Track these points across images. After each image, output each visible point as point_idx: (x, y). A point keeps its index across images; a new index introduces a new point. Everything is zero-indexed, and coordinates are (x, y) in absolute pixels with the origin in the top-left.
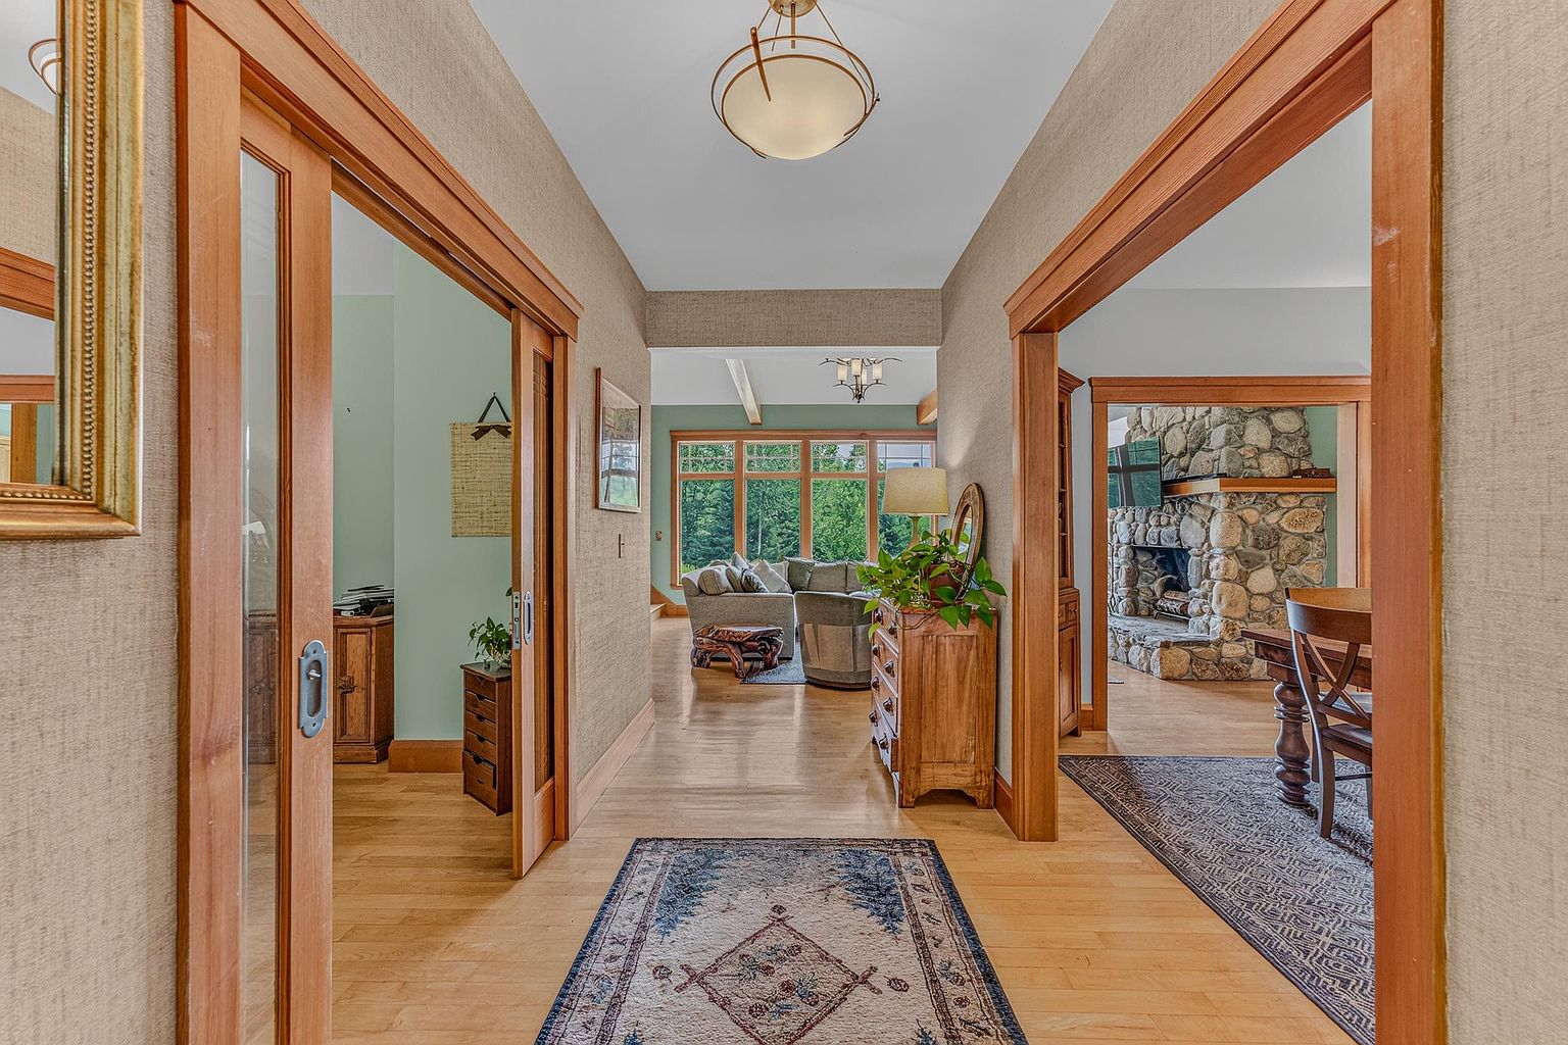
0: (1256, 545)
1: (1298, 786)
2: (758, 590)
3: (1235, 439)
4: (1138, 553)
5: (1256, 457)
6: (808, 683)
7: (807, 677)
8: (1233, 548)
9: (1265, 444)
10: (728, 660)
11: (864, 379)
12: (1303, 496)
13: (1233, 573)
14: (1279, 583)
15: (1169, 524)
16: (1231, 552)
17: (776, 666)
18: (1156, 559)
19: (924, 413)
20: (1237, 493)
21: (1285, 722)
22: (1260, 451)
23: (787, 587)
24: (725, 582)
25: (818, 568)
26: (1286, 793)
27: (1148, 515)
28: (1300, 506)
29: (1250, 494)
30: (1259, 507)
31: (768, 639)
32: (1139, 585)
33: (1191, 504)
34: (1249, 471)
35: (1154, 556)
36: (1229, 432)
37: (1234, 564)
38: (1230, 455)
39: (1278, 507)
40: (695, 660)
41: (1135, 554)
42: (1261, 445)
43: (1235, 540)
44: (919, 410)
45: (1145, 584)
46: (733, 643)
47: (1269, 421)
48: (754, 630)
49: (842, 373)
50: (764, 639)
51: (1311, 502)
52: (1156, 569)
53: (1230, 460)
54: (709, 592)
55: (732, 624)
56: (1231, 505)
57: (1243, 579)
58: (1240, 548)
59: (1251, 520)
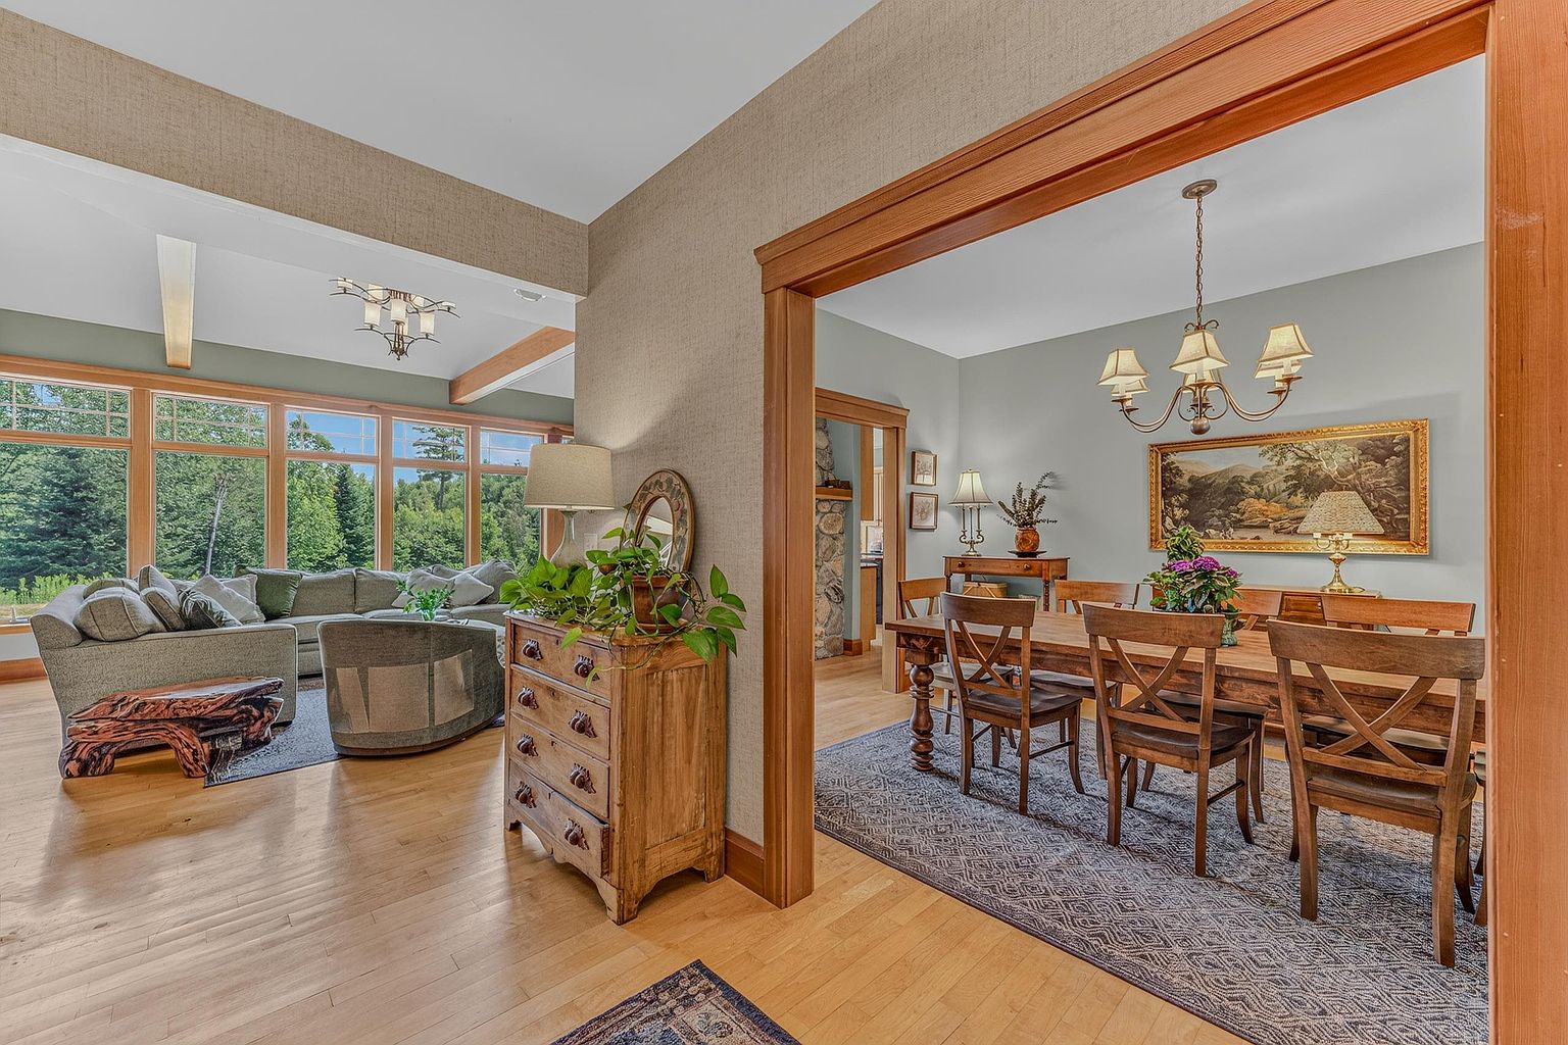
1: (925, 754)
2: (221, 623)
6: (341, 756)
7: (337, 746)
10: (166, 746)
11: (405, 330)
12: (832, 503)
17: (267, 741)
19: (461, 390)
21: (918, 700)
23: (257, 614)
24: (148, 617)
25: (307, 582)
26: (918, 762)
28: (831, 512)
31: (258, 701)
40: (73, 766)
44: (453, 386)
46: (176, 719)
48: (229, 690)
49: (372, 314)
50: (245, 702)
51: (837, 509)
54: (108, 634)
55: (172, 685)
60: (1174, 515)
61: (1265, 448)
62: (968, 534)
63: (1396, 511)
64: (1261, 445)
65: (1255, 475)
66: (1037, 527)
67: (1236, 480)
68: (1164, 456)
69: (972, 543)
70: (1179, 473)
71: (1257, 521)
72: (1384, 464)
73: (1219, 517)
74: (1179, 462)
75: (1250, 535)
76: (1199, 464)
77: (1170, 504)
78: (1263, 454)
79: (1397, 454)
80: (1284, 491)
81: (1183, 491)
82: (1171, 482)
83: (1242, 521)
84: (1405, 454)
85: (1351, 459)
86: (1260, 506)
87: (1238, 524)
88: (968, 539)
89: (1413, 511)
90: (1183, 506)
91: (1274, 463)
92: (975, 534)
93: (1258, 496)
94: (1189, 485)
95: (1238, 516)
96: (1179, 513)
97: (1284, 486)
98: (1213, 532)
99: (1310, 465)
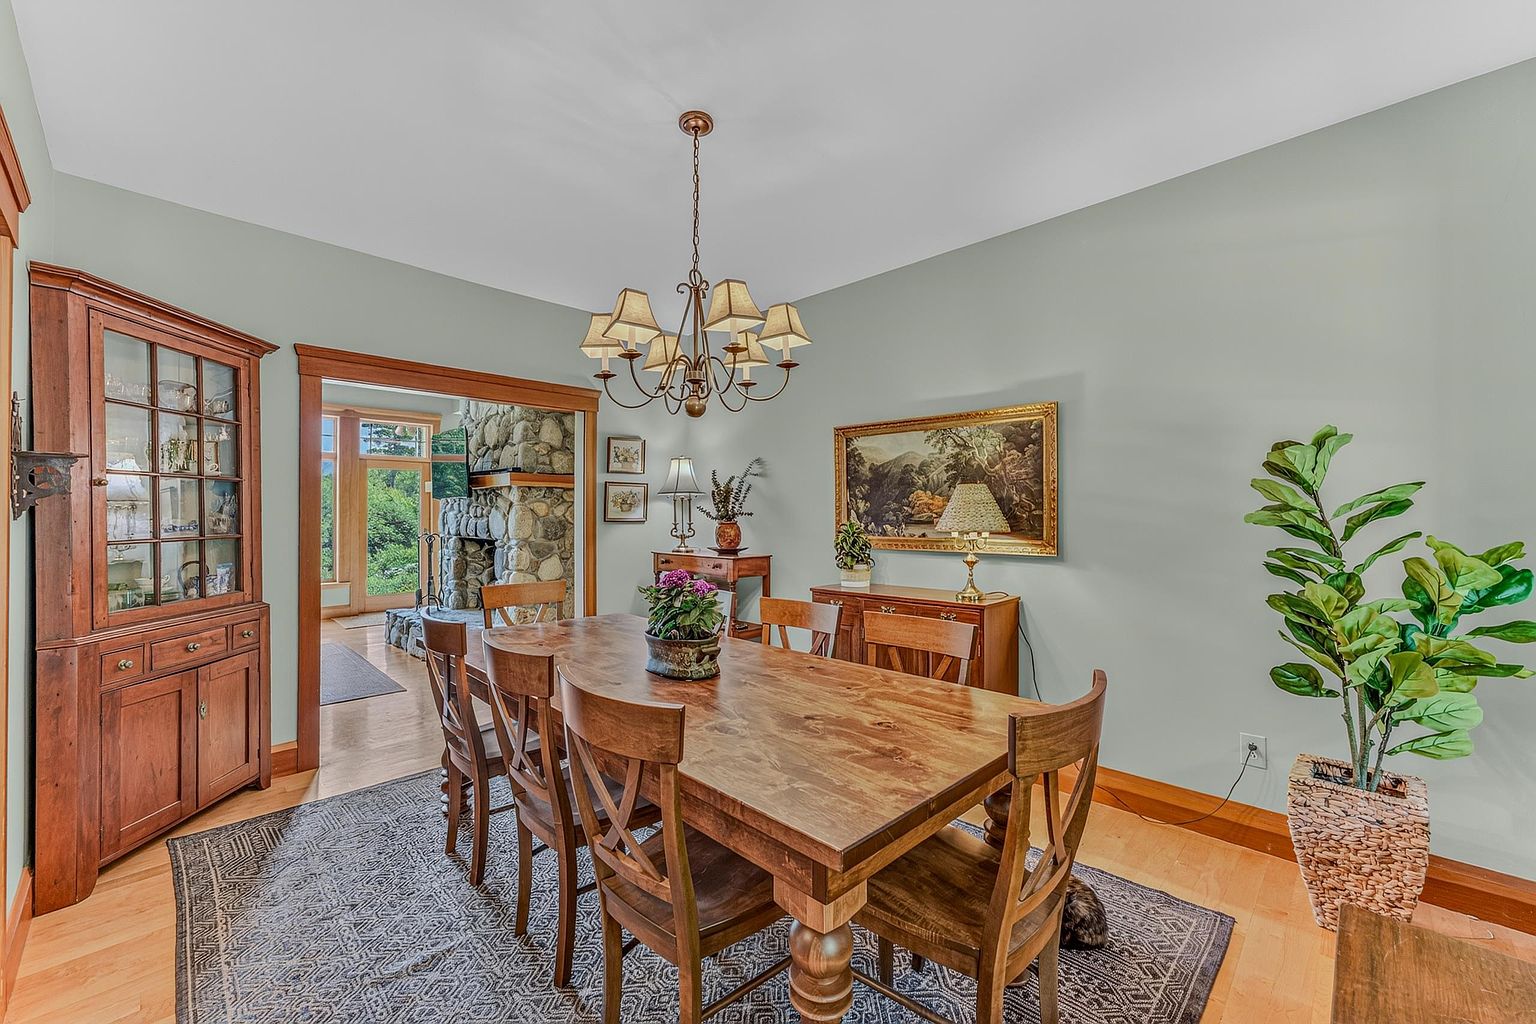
0: (546, 537)
3: (533, 435)
4: (467, 543)
5: (548, 454)
8: (526, 540)
9: (557, 443)
13: (525, 563)
14: (565, 571)
15: (482, 515)
16: (524, 543)
18: (484, 550)
20: (529, 488)
22: (553, 449)
27: (469, 506)
29: (539, 489)
30: (549, 501)
32: (468, 577)
33: (498, 495)
34: (542, 466)
35: (482, 546)
36: (526, 429)
37: (526, 554)
38: (526, 450)
39: (564, 501)
41: (463, 545)
42: (553, 443)
43: (527, 531)
45: (474, 576)
47: (561, 423)
52: (484, 559)
53: (525, 456)
56: (523, 498)
57: (534, 567)
58: (532, 539)
59: (542, 513)
60: (858, 508)
61: (929, 433)
62: (679, 527)
63: (1033, 507)
64: (926, 430)
65: (922, 464)
66: (739, 519)
67: (907, 470)
68: (849, 440)
69: (683, 537)
70: (861, 462)
71: (924, 516)
72: (1024, 453)
73: (894, 510)
74: (863, 448)
75: (917, 531)
76: (878, 450)
77: (855, 496)
78: (928, 440)
79: (1033, 442)
80: (945, 482)
81: (865, 482)
82: (856, 471)
83: (912, 515)
84: (1038, 442)
85: (998, 447)
86: (926, 500)
87: (909, 520)
88: (679, 533)
89: (1046, 506)
90: (865, 498)
91: (937, 451)
92: (686, 527)
93: (925, 487)
94: (870, 475)
95: (910, 510)
96: (862, 505)
97: (944, 476)
98: (888, 527)
99: (965, 453)
